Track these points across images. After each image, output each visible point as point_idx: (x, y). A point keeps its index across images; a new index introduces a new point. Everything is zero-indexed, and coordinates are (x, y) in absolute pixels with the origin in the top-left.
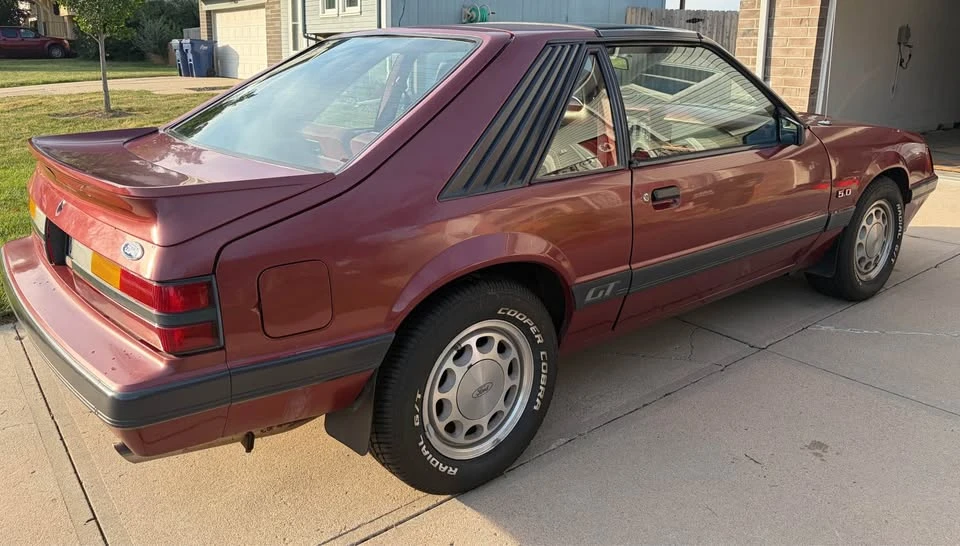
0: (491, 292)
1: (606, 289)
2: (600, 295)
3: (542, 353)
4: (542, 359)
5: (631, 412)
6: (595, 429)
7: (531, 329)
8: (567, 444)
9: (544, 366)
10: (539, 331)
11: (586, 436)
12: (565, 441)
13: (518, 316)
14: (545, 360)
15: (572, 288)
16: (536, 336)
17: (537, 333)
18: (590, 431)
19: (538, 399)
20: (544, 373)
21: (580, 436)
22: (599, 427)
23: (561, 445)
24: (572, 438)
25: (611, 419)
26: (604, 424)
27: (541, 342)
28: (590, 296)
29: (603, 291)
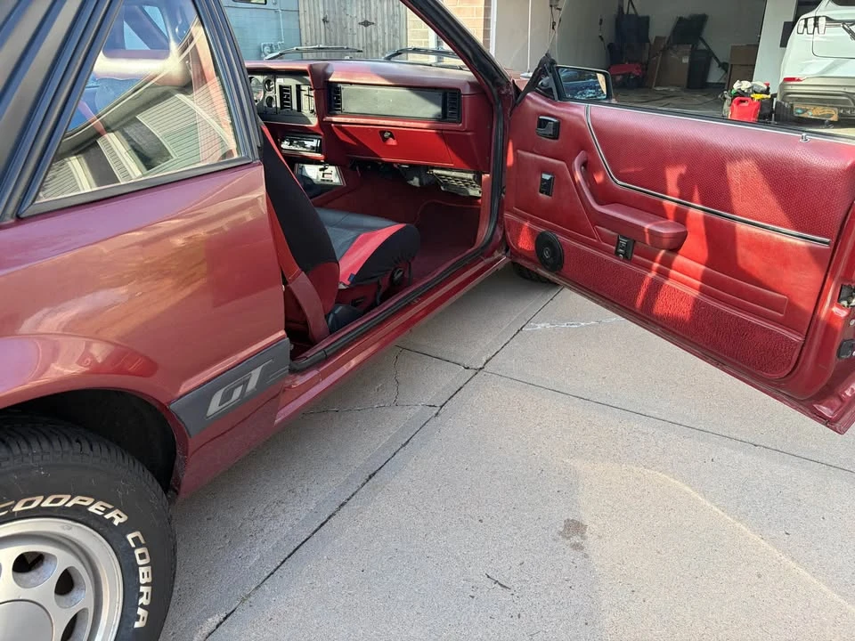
1: (246, 383)
2: (237, 393)
3: (130, 537)
4: (133, 545)
5: (322, 525)
6: (269, 577)
7: (92, 509)
8: (221, 627)
9: (139, 555)
10: (110, 507)
11: (252, 598)
12: (218, 621)
13: (46, 504)
14: (139, 545)
15: (171, 406)
16: (107, 516)
17: (107, 511)
18: (259, 586)
19: (139, 609)
20: (143, 566)
21: (243, 601)
22: (275, 570)
23: (210, 634)
24: (229, 612)
25: (293, 549)
26: (283, 562)
27: (122, 520)
28: (214, 406)
29: (240, 388)
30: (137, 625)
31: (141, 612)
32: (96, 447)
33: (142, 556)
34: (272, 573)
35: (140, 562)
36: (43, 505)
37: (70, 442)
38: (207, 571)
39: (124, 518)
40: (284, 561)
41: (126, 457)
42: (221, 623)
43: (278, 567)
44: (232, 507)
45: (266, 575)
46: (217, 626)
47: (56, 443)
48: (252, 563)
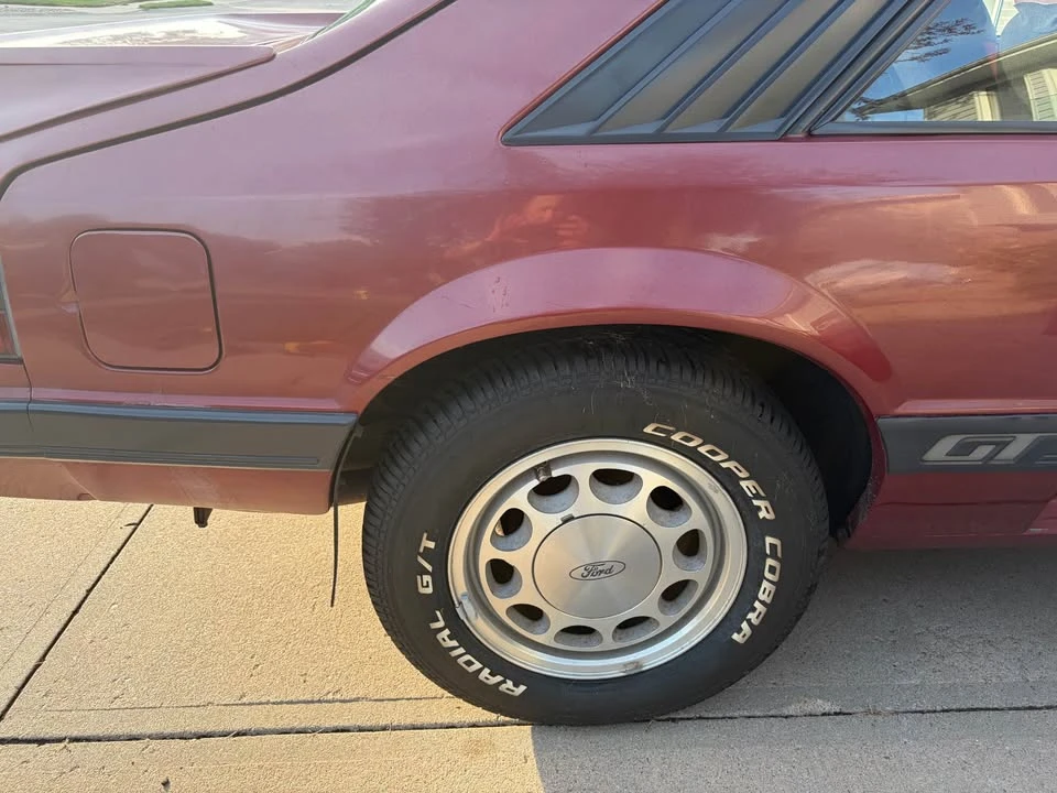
0: (628, 383)
1: (1003, 445)
2: (982, 452)
3: (769, 540)
4: (768, 552)
5: (1031, 708)
6: (916, 712)
7: (744, 484)
8: (826, 718)
9: (770, 566)
10: (762, 494)
11: (880, 718)
12: (827, 710)
13: (703, 450)
14: (774, 555)
15: (880, 420)
16: (756, 502)
17: (757, 496)
18: (897, 713)
19: (745, 622)
20: (768, 580)
21: (867, 712)
22: (929, 712)
23: (811, 715)
24: (845, 711)
25: (969, 706)
26: (944, 711)
27: (768, 517)
28: (940, 452)
29: (991, 448)
30: (735, 636)
31: (745, 625)
32: (777, 422)
33: (772, 570)
34: (922, 712)
35: (767, 574)
36: (699, 449)
37: (753, 403)
38: (848, 652)
39: (771, 516)
40: (947, 711)
41: (805, 450)
42: (829, 714)
43: (935, 711)
44: (921, 606)
45: (914, 708)
46: (824, 714)
47: (739, 395)
48: (905, 682)
